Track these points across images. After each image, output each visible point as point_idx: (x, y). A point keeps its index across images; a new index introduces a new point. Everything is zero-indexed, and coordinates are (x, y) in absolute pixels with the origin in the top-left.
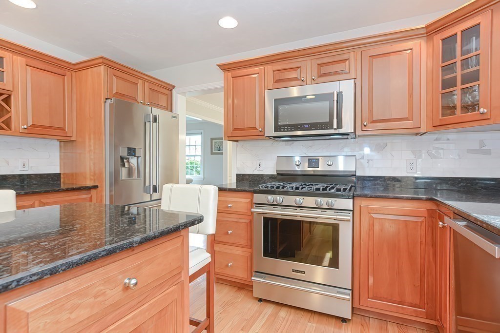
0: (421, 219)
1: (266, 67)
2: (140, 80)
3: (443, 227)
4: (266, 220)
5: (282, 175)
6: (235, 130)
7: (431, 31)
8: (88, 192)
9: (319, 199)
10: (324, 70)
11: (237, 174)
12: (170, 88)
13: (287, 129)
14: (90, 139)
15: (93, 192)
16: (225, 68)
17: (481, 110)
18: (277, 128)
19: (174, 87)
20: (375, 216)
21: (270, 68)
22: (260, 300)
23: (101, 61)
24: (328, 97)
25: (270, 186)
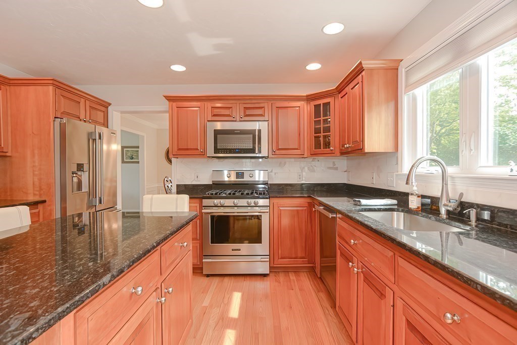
0: (305, 208)
1: (206, 103)
2: (82, 99)
3: (315, 211)
4: (213, 217)
5: (216, 184)
6: (179, 149)
7: (310, 98)
8: (36, 206)
9: (249, 200)
10: (248, 112)
11: (177, 185)
12: (106, 105)
13: (224, 152)
14: (33, 155)
15: (40, 206)
16: (170, 99)
17: (331, 148)
18: (217, 150)
19: (110, 104)
20: (281, 208)
21: (209, 105)
22: (208, 276)
23: (51, 82)
24: (252, 132)
25: (214, 193)
